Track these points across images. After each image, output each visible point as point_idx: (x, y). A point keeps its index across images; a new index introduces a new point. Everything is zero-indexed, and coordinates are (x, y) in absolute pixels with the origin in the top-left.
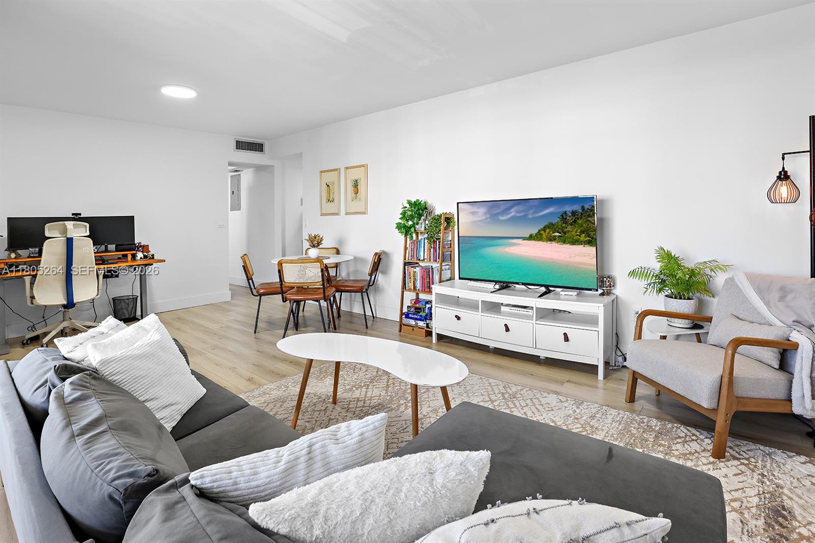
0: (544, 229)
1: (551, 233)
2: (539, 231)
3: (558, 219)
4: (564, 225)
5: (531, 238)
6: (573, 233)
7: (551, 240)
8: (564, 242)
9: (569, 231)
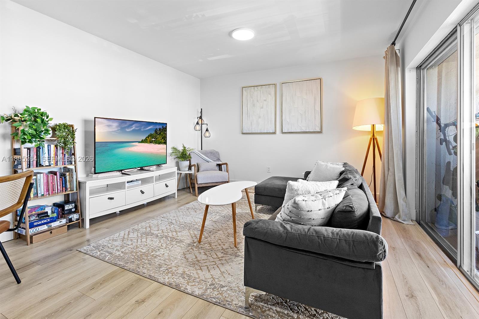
0: (148, 137)
1: (151, 139)
2: (146, 138)
3: (154, 132)
4: (156, 135)
5: (142, 142)
6: (159, 139)
7: (151, 143)
8: (156, 143)
9: (158, 138)
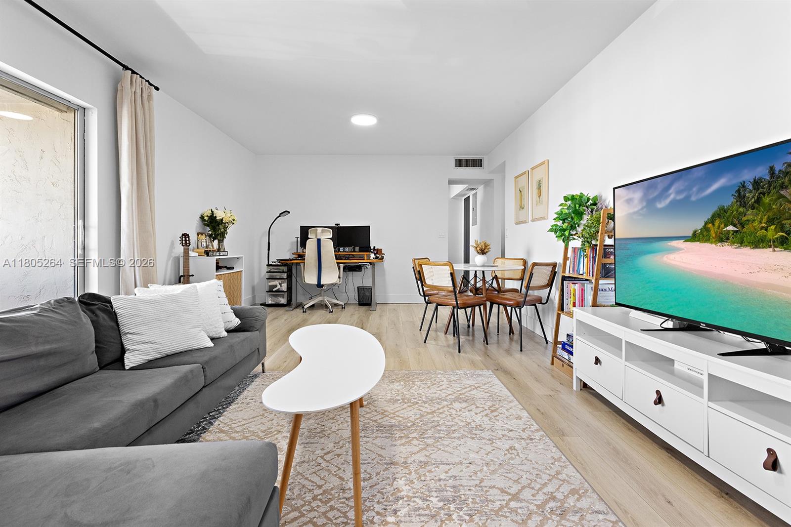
0: (712, 221)
1: (722, 226)
2: (706, 223)
3: (733, 200)
4: (741, 210)
5: (695, 237)
6: (756, 224)
7: (721, 240)
8: (742, 243)
9: (748, 221)
